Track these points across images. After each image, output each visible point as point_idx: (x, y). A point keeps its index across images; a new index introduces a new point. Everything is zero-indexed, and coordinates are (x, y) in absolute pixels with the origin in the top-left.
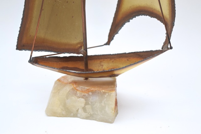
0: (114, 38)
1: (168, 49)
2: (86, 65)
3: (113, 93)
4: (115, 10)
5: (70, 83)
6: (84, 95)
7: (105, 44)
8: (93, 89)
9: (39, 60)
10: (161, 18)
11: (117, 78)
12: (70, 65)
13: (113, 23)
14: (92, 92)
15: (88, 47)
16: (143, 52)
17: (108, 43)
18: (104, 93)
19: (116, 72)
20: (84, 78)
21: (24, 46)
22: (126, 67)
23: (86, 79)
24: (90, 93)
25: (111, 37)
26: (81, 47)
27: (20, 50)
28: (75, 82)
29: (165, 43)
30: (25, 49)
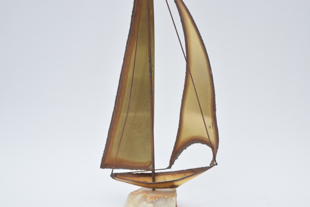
0: (175, 163)
1: (214, 165)
2: (154, 180)
3: (174, 198)
4: (175, 140)
5: (141, 193)
6: (152, 201)
7: (167, 168)
8: (159, 195)
9: (117, 175)
10: (209, 143)
11: (177, 189)
12: (142, 179)
13: (173, 151)
14: (159, 198)
15: (155, 169)
16: (196, 169)
17: (170, 167)
18: (168, 198)
19: (176, 183)
20: (152, 189)
21: (106, 165)
22: (183, 178)
23: (154, 190)
24: (157, 199)
25: (172, 162)
26: (150, 165)
27: (103, 168)
28: (146, 192)
29: (212, 162)
30: (107, 168)
